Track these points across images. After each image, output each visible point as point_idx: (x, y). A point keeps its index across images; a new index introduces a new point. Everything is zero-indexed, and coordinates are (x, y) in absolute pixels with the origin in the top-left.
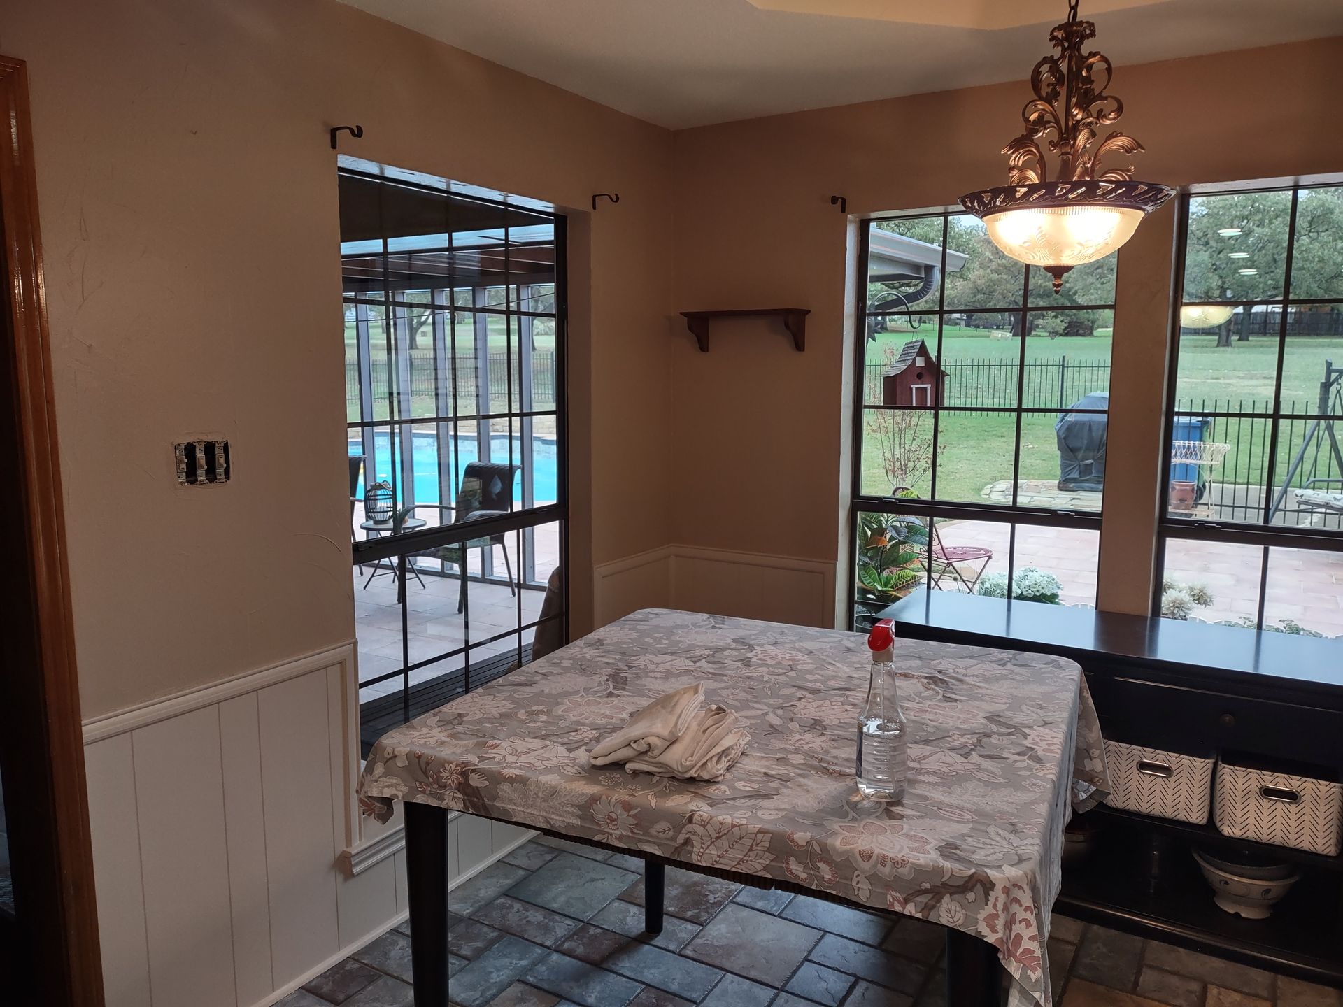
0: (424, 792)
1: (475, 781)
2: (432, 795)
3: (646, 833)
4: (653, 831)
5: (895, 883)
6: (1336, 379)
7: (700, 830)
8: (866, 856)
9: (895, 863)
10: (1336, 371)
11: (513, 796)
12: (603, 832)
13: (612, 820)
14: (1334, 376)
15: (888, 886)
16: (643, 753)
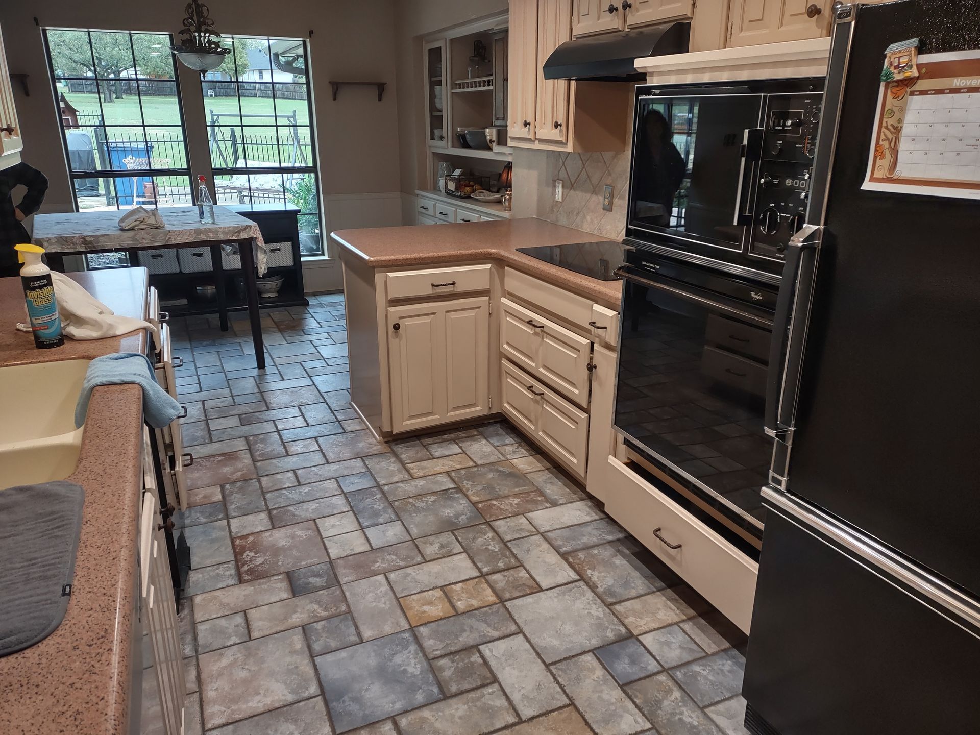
0: (67, 248)
1: (88, 239)
2: (71, 248)
3: (156, 240)
4: (158, 238)
5: (229, 232)
6: (217, 120)
7: (173, 234)
8: (221, 228)
9: (228, 227)
10: (216, 115)
11: (105, 240)
12: (141, 243)
13: (143, 238)
14: (215, 118)
15: (228, 234)
16: (142, 222)
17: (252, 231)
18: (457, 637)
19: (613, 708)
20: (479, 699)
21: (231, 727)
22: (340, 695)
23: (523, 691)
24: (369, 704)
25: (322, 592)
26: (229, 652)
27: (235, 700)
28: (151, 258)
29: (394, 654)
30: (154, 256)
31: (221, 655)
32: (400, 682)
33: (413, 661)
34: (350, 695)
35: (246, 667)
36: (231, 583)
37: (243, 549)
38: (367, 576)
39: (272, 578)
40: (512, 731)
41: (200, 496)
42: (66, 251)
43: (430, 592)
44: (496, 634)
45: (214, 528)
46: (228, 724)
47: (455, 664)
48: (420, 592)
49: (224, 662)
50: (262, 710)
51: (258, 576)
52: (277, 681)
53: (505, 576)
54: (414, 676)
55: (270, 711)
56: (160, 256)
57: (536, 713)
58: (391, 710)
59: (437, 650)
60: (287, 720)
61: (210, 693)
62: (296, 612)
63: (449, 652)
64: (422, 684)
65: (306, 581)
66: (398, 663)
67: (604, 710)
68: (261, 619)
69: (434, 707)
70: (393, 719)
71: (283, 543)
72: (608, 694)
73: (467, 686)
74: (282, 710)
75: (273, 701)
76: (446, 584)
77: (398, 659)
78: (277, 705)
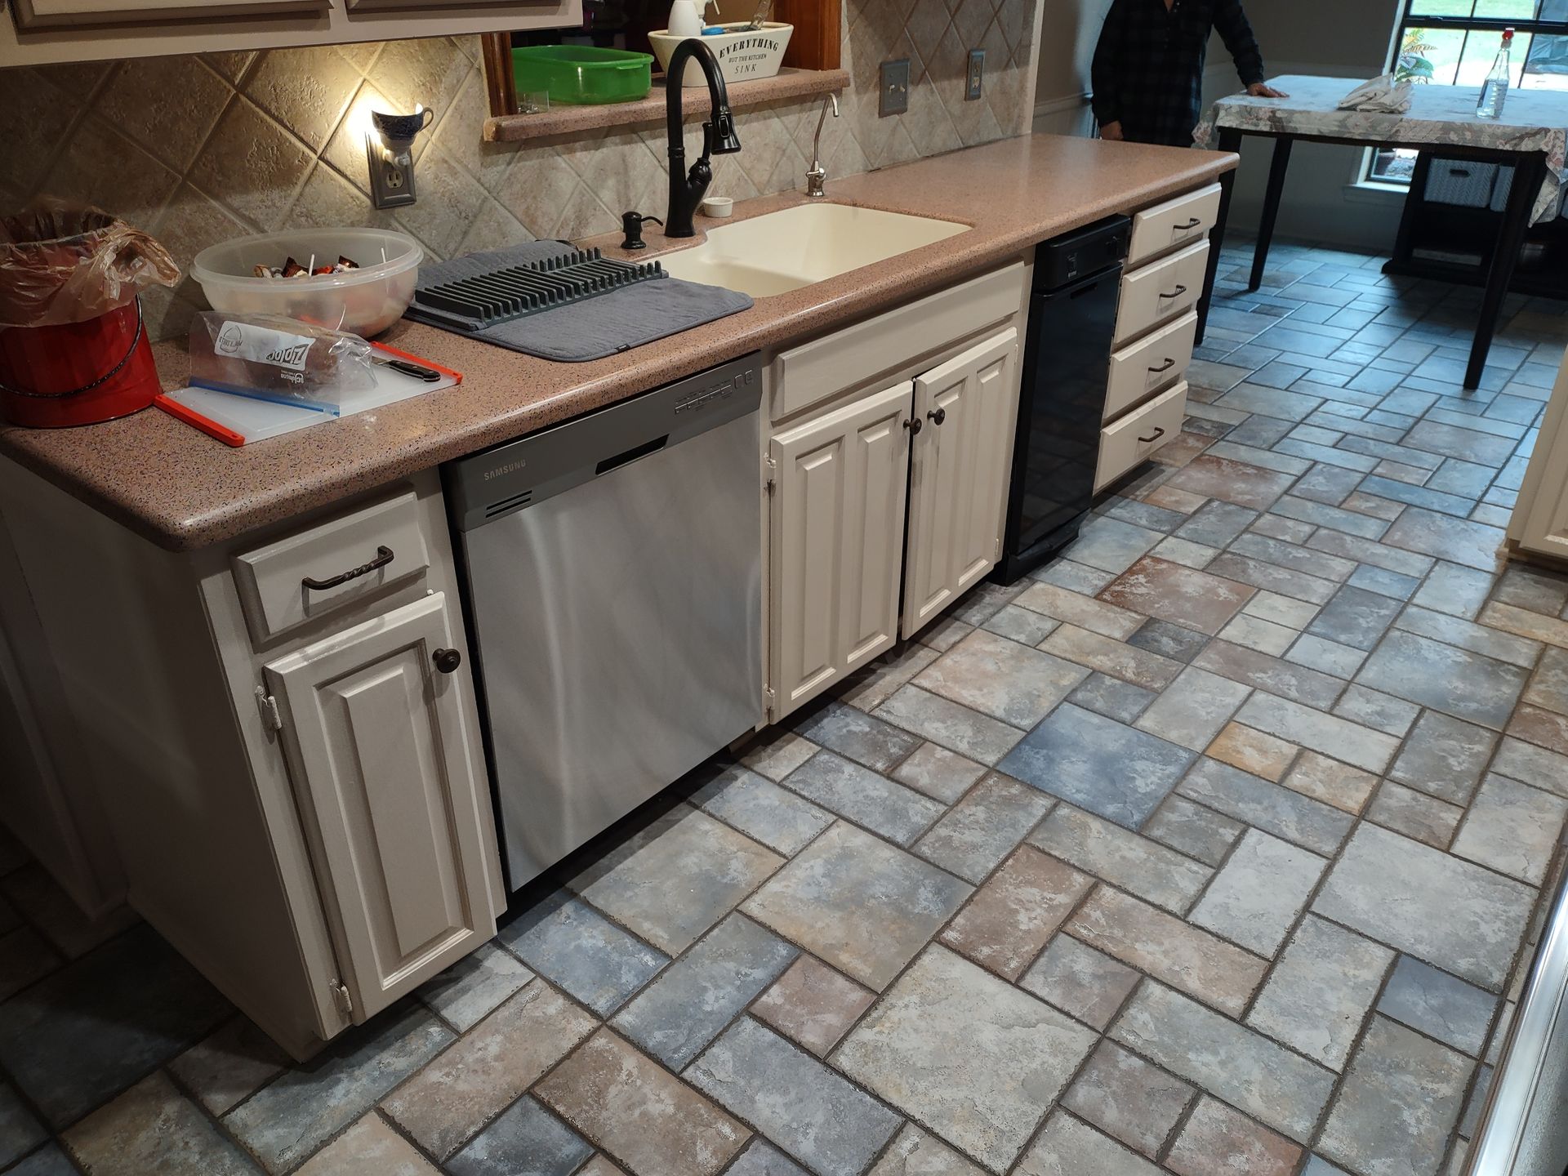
1: (1279, 114)
3: (1375, 130)
4: (1378, 129)
5: (1502, 136)
7: (1405, 125)
9: (1504, 126)
11: (1302, 119)
13: (1357, 125)
16: (1371, 99)
17: (1547, 139)
18: (1241, 799)
19: (1319, 1012)
20: (1169, 862)
21: (928, 694)
22: (1044, 744)
23: (1232, 901)
24: (1056, 772)
25: (1159, 657)
26: (1003, 643)
27: (956, 680)
28: (1449, 174)
29: (1143, 758)
30: (1454, 172)
31: (996, 641)
32: (1113, 782)
33: (1154, 779)
34: (1050, 753)
35: (1000, 664)
36: (1086, 592)
37: (1143, 570)
38: (1231, 676)
39: (1129, 613)
40: (1158, 915)
41: (1173, 498)
42: (1245, 127)
43: (1279, 742)
44: (1293, 834)
45: (1142, 536)
46: (930, 691)
47: (1195, 818)
48: (1269, 734)
49: (990, 648)
50: (966, 703)
51: (1120, 603)
52: (1008, 693)
53: (1414, 799)
54: (1135, 791)
55: (971, 709)
56: (1464, 173)
57: (1211, 928)
58: (1068, 793)
59: (1196, 791)
60: (973, 725)
61: (948, 661)
62: (1106, 655)
63: (1208, 804)
64: (1131, 803)
65: (1159, 638)
66: (1137, 768)
67: (1303, 1002)
68: (1067, 639)
69: (1112, 827)
70: (1059, 801)
71: (1190, 590)
72: (1339, 998)
73: (1176, 844)
74: (980, 715)
75: (983, 704)
76: (1317, 749)
77: (1140, 765)
78: (981, 709)
